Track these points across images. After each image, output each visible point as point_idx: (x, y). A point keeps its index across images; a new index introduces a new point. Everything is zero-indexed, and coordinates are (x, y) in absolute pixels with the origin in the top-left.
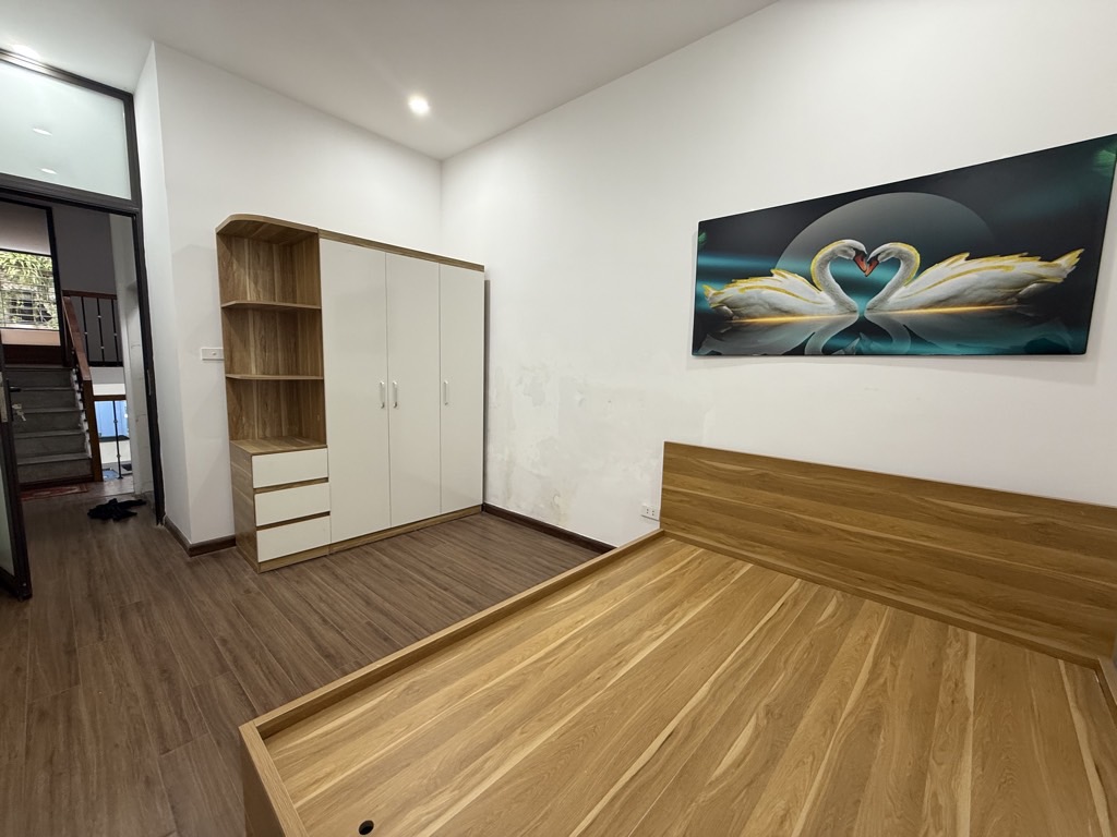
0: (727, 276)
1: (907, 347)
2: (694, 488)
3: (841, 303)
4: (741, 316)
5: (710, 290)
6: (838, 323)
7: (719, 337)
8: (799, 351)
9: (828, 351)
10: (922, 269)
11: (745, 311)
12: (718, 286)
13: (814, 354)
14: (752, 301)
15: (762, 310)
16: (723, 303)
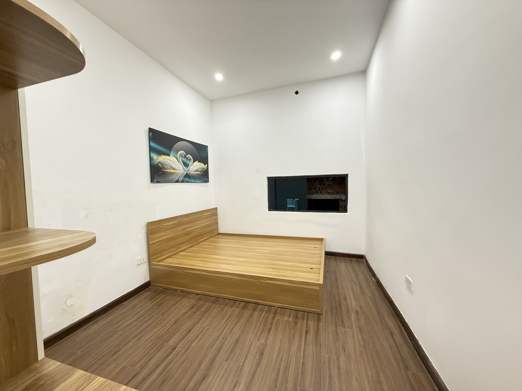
0: (160, 153)
1: (193, 181)
2: (161, 237)
3: (184, 168)
4: (164, 168)
5: (154, 156)
6: (183, 173)
7: (159, 175)
8: (177, 182)
9: (183, 182)
10: (194, 162)
11: (165, 167)
12: (157, 156)
13: (180, 182)
14: (166, 164)
15: (169, 168)
16: (159, 162)
